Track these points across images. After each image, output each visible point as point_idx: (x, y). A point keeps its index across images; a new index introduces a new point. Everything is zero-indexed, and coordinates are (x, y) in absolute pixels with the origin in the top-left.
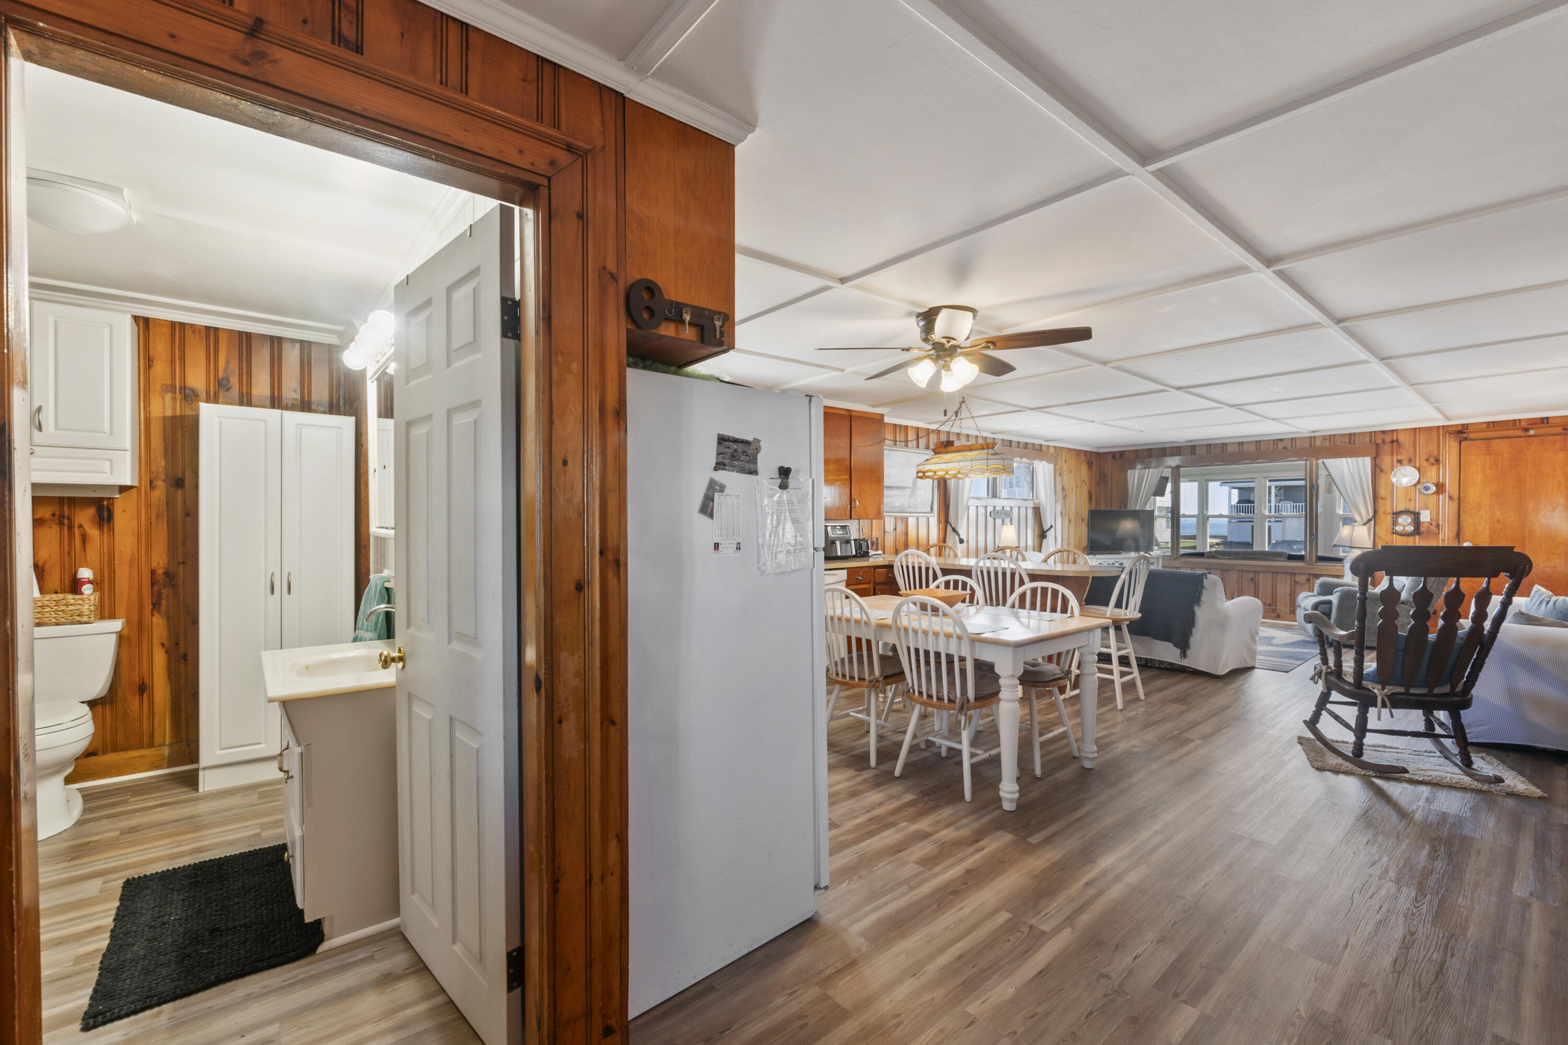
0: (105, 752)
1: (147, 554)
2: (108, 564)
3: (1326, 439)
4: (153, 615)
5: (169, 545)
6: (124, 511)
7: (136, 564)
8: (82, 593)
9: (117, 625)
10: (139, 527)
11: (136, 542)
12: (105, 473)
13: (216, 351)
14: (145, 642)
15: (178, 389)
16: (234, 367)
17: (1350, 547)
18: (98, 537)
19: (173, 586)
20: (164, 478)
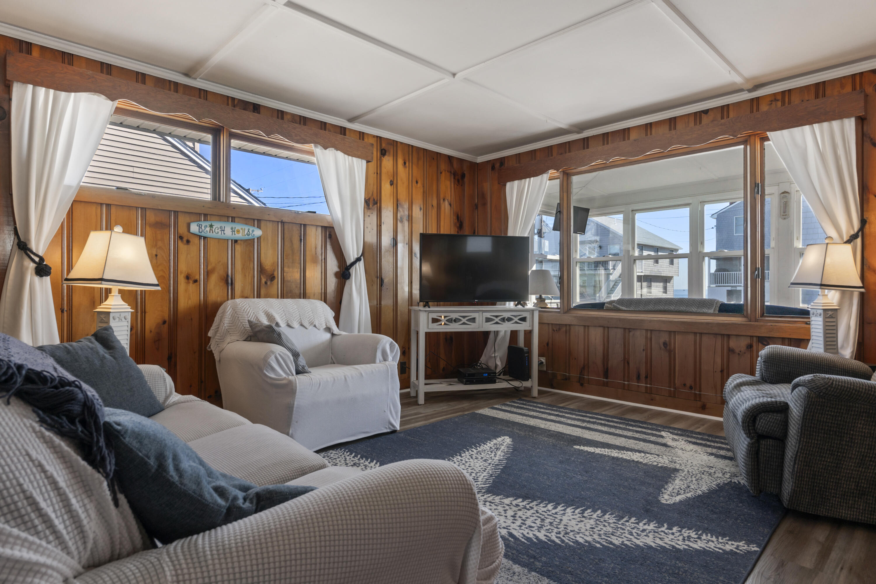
3: (776, 100)
17: (821, 285)
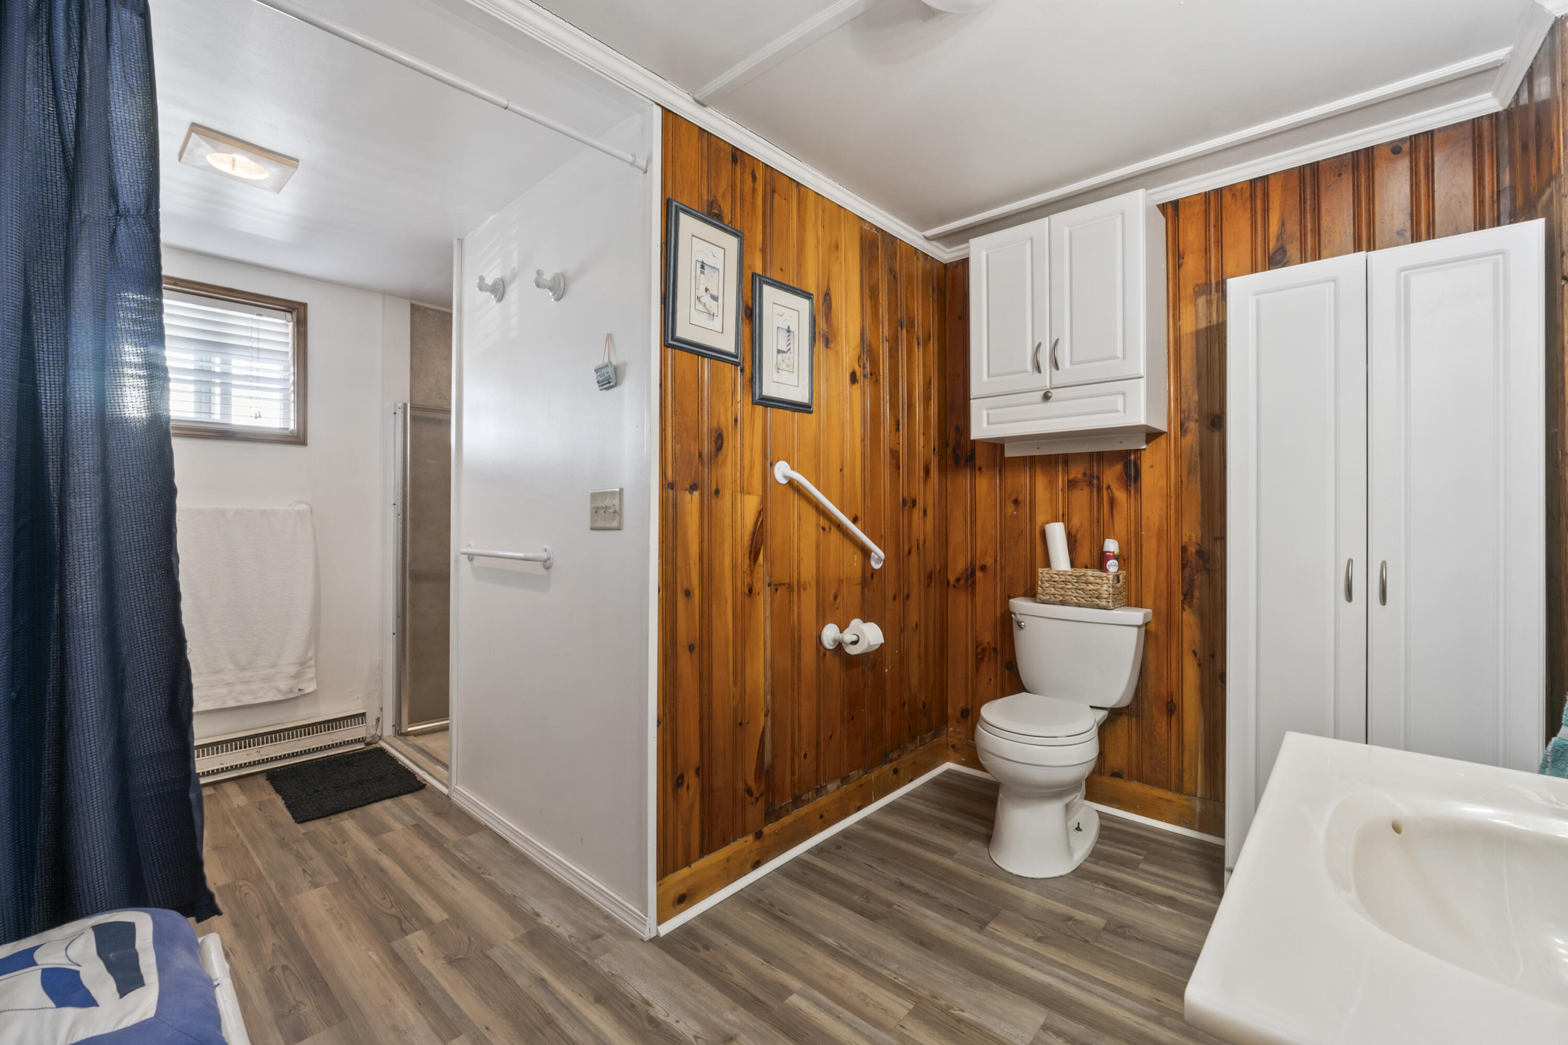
0: (1130, 779)
1: (1176, 524)
2: (1135, 534)
4: (1183, 609)
5: (1202, 512)
6: (1152, 467)
7: (1165, 537)
8: (1106, 571)
9: (1137, 616)
10: (1168, 487)
11: (1165, 506)
12: (1119, 411)
13: (1266, 211)
14: (1174, 645)
15: (1214, 286)
16: (1293, 227)
18: (1125, 500)
19: (1208, 571)
20: (1197, 417)
